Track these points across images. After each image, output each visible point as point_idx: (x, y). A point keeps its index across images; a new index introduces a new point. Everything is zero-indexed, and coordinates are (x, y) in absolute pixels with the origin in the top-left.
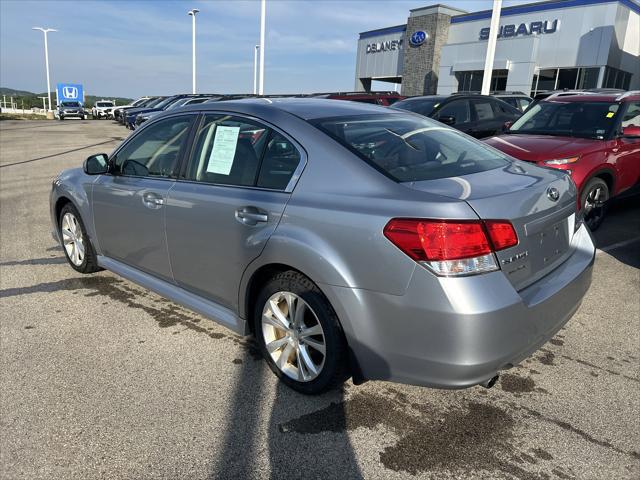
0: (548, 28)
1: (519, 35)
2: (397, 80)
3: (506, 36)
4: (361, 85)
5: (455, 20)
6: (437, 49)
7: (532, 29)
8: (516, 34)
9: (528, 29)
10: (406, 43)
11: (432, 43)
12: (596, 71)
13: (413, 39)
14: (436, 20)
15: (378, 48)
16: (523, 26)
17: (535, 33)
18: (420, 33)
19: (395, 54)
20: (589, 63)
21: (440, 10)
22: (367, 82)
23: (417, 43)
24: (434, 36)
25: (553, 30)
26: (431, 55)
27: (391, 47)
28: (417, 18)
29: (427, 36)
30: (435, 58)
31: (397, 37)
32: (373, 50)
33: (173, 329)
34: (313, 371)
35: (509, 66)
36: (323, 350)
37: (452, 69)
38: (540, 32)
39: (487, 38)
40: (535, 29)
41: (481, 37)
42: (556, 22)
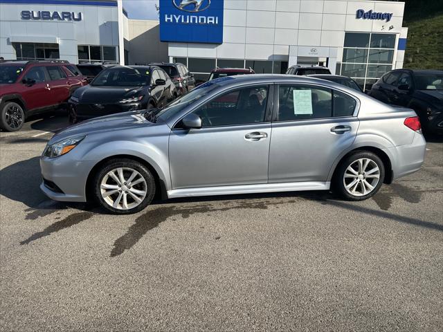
0: (76, 17)
1: (55, 20)
3: (44, 19)
7: (64, 17)
8: (52, 18)
9: (61, 16)
16: (56, 13)
17: (66, 19)
20: (108, 44)
25: (79, 19)
33: (271, 207)
34: (372, 187)
35: (59, 41)
36: (378, 176)
37: (8, 39)
38: (70, 19)
39: (29, 18)
40: (66, 17)
41: (23, 18)
42: (80, 14)
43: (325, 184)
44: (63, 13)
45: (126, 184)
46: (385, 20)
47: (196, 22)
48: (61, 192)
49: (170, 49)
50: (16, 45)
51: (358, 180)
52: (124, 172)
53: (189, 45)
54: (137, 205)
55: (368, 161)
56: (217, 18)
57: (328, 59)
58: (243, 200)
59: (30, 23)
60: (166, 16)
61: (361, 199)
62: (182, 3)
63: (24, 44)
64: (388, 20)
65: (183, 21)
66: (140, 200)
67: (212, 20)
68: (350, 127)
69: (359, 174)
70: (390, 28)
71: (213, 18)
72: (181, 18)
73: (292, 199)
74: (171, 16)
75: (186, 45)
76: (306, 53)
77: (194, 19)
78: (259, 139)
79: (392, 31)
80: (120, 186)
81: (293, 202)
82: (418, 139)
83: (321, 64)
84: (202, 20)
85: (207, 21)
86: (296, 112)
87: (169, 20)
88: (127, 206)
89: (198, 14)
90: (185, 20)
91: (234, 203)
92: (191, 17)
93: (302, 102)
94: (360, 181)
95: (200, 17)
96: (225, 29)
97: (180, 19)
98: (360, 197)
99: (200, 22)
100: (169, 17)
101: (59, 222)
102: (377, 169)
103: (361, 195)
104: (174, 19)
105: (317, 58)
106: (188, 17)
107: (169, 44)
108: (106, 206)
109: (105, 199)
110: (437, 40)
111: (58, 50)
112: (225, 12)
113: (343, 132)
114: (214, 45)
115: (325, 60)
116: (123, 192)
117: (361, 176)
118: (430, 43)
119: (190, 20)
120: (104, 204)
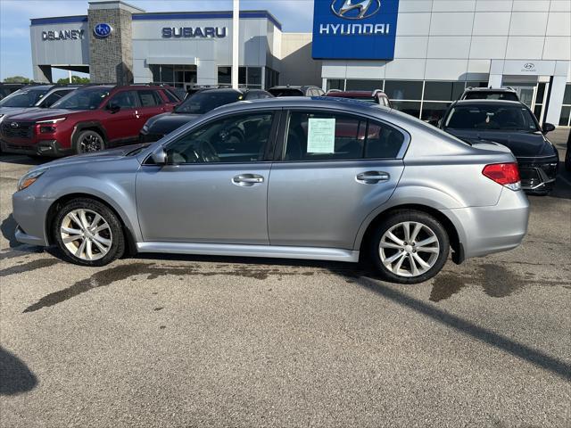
1: (197, 37)
2: (85, 70)
3: (186, 36)
4: (40, 73)
5: (136, 17)
6: (123, 42)
7: (207, 33)
8: (194, 36)
9: (203, 33)
10: (90, 33)
11: (118, 37)
12: (259, 70)
13: (97, 31)
14: (119, 15)
15: (57, 35)
16: (198, 29)
17: (209, 36)
18: (104, 26)
19: (78, 42)
20: (254, 64)
21: (120, 6)
22: (47, 70)
23: (102, 34)
24: (119, 30)
25: (223, 35)
26: (119, 48)
27: (72, 35)
28: (98, 11)
29: (112, 29)
30: (123, 50)
31: (78, 26)
32: (50, 37)
33: (272, 278)
34: (427, 266)
35: (197, 62)
36: (436, 250)
37: (145, 62)
38: (213, 36)
39: (170, 36)
40: (209, 33)
41: (164, 36)
42: (224, 29)
43: (351, 254)
44: (206, 29)
45: (89, 229)
47: (360, 32)
48: (23, 232)
49: (325, 69)
50: (154, 68)
51: (405, 253)
52: (87, 214)
53: (349, 62)
54: (102, 256)
55: (419, 226)
56: (388, 25)
57: (552, 77)
58: (245, 265)
59: (172, 42)
60: (321, 26)
61: (407, 281)
62: (343, 8)
63: (164, 66)
65: (342, 31)
66: (105, 251)
67: (381, 29)
68: (388, 175)
69: (406, 244)
71: (383, 26)
72: (340, 28)
73: (309, 269)
74: (328, 26)
75: (344, 62)
76: (518, 70)
77: (357, 29)
78: (252, 183)
80: (83, 231)
81: (311, 274)
82: (511, 199)
83: (541, 85)
84: (368, 29)
85: (374, 31)
86: (309, 150)
87: (324, 32)
88: (91, 257)
89: (362, 22)
90: (346, 30)
91: (231, 267)
92: (354, 25)
93: (321, 135)
94: (408, 255)
95: (365, 25)
96: (398, 40)
97: (339, 30)
98: (408, 278)
99: (364, 31)
100: (324, 27)
101: (16, 266)
102: (434, 239)
103: (409, 275)
104: (331, 30)
105: (536, 77)
106: (349, 26)
107: (324, 62)
108: (68, 254)
109: (67, 245)
111: (195, 73)
112: (400, 17)
113: (376, 181)
114: (382, 62)
115: (548, 79)
116: (87, 239)
117: (410, 248)
119: (351, 29)
120: (66, 251)
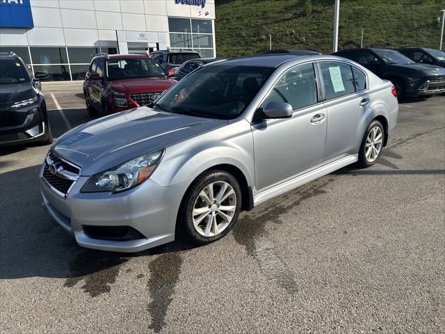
34: (378, 152)
36: (381, 141)
43: (356, 156)
45: (215, 202)
46: (201, 6)
48: (142, 237)
52: (215, 187)
54: (228, 224)
55: (377, 128)
57: (157, 44)
61: (373, 164)
64: (203, 6)
66: (230, 218)
68: (368, 100)
70: (206, 15)
76: (136, 39)
78: (320, 120)
79: (208, 17)
80: (210, 206)
81: (332, 179)
83: (151, 50)
86: (336, 90)
93: (337, 79)
94: (372, 147)
101: (150, 281)
102: (381, 134)
103: (373, 160)
105: (146, 43)
109: (197, 229)
110: (227, 26)
113: (365, 105)
114: (24, 30)
115: (155, 45)
116: (214, 213)
117: (373, 143)
118: (221, 29)
